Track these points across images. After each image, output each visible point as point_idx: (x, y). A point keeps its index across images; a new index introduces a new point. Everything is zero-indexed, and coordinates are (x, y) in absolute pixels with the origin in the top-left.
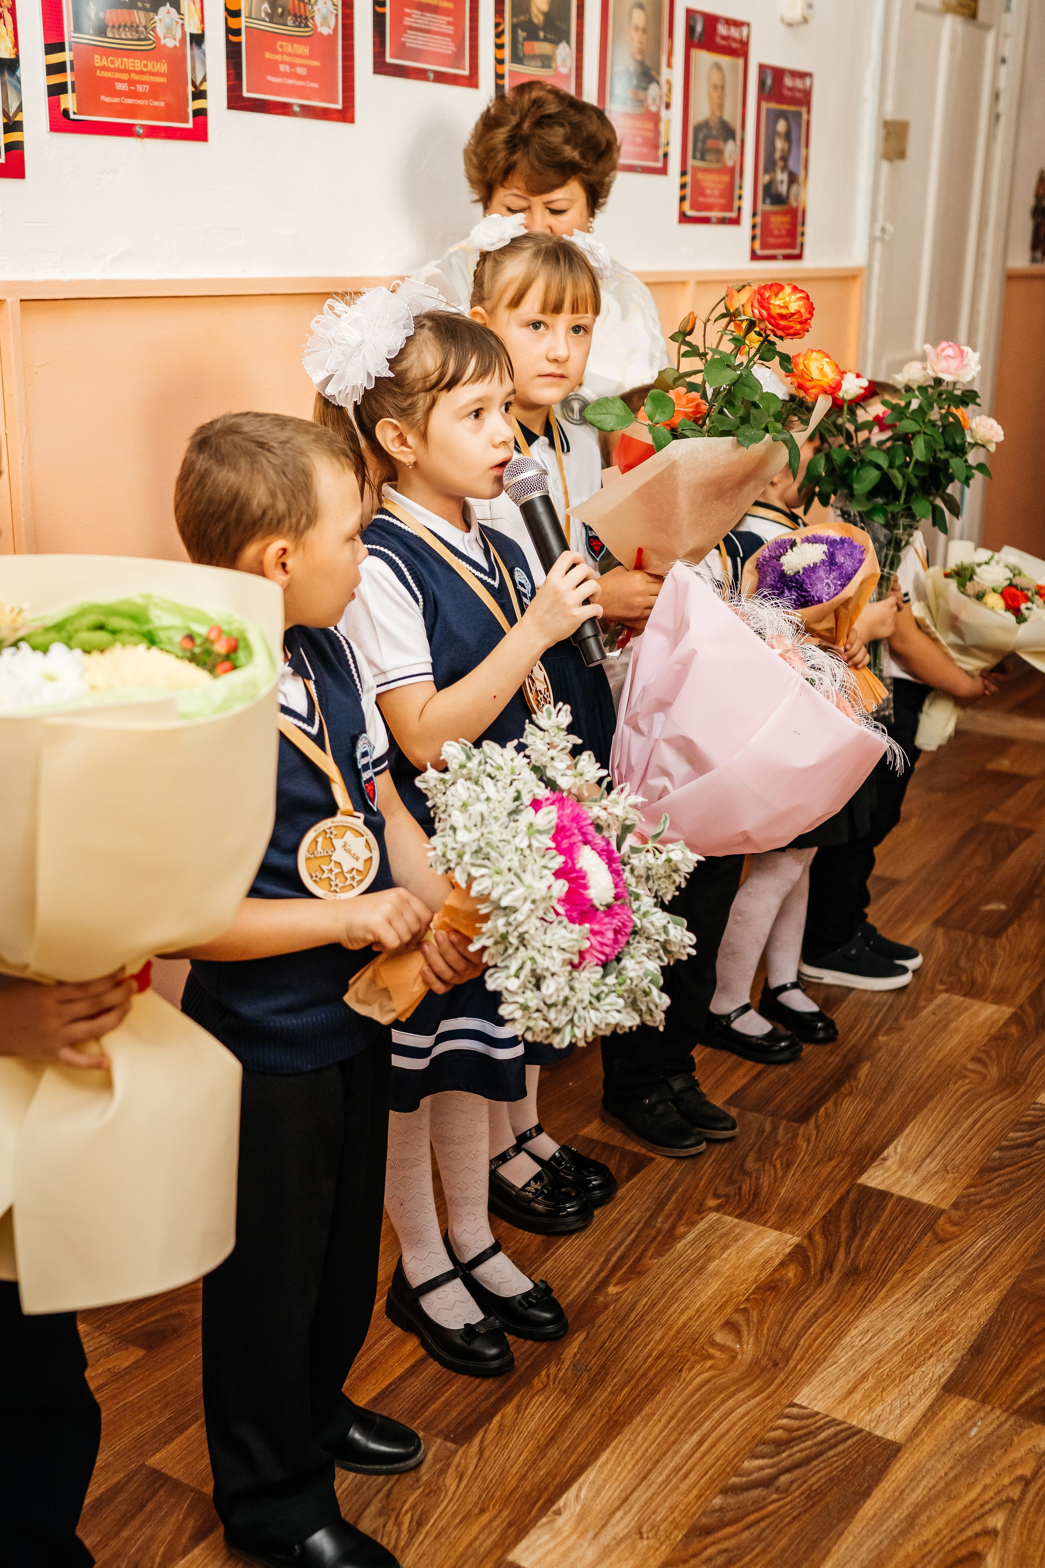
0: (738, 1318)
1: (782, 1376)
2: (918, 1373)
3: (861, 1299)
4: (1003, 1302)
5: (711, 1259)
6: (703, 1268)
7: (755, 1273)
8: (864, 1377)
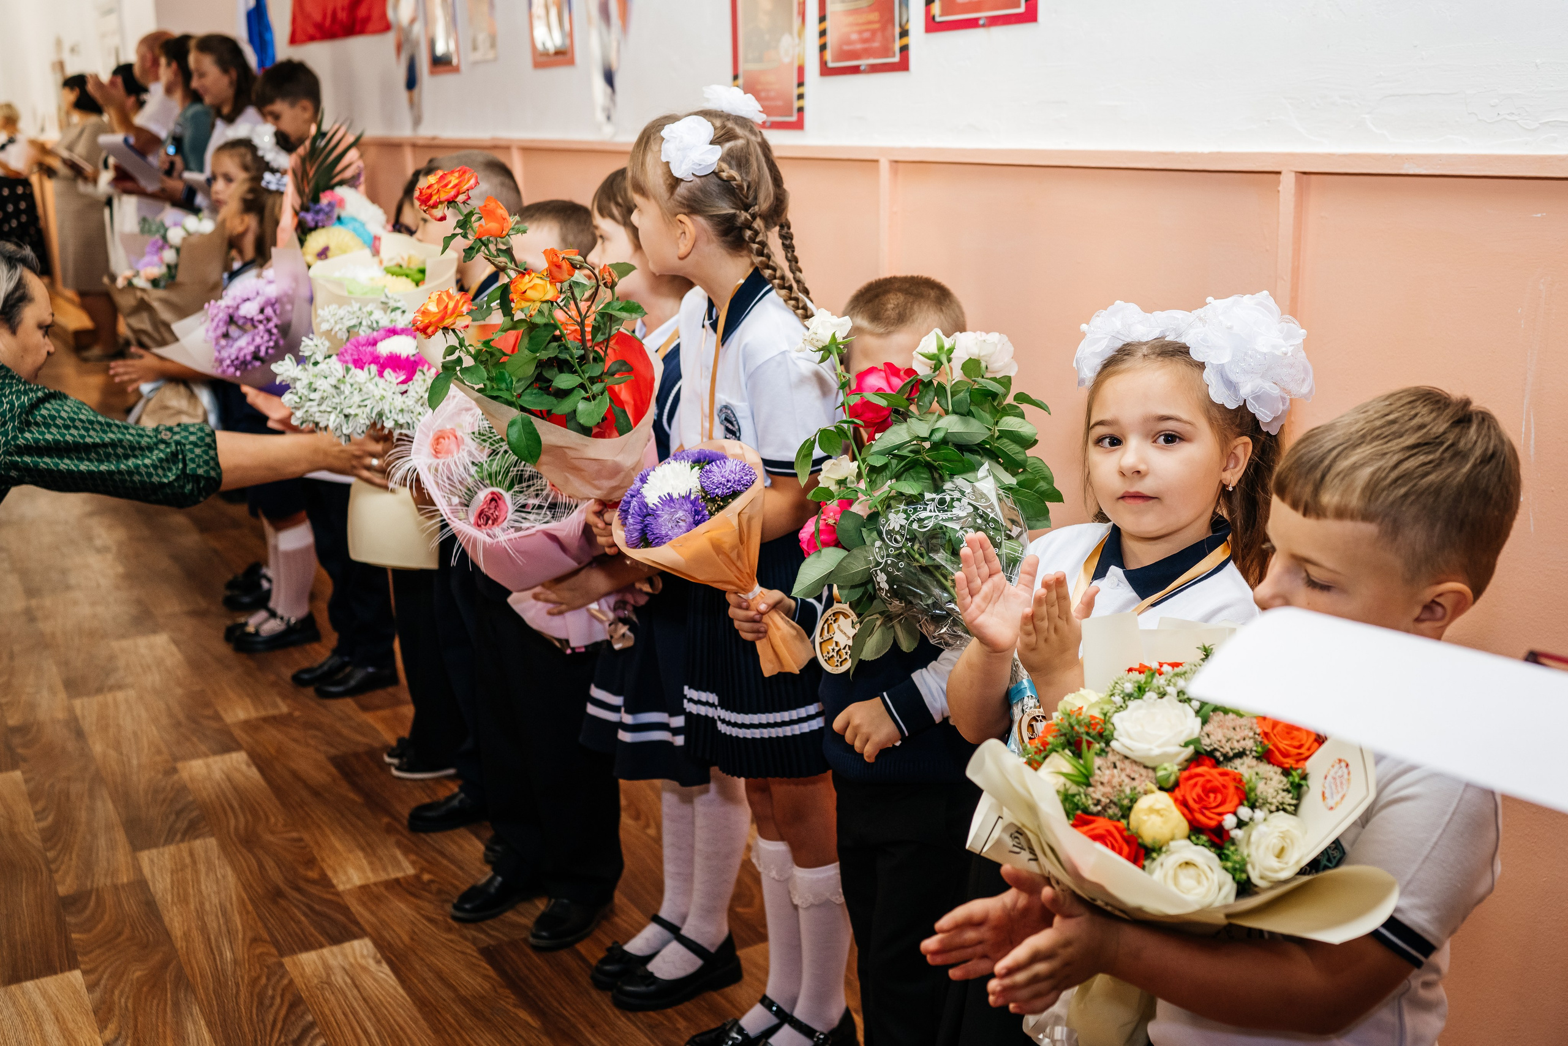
0: (302, 844)
1: (235, 839)
2: (168, 880)
3: (251, 886)
4: (168, 934)
5: (367, 855)
6: (363, 849)
7: (331, 863)
8: (194, 862)
